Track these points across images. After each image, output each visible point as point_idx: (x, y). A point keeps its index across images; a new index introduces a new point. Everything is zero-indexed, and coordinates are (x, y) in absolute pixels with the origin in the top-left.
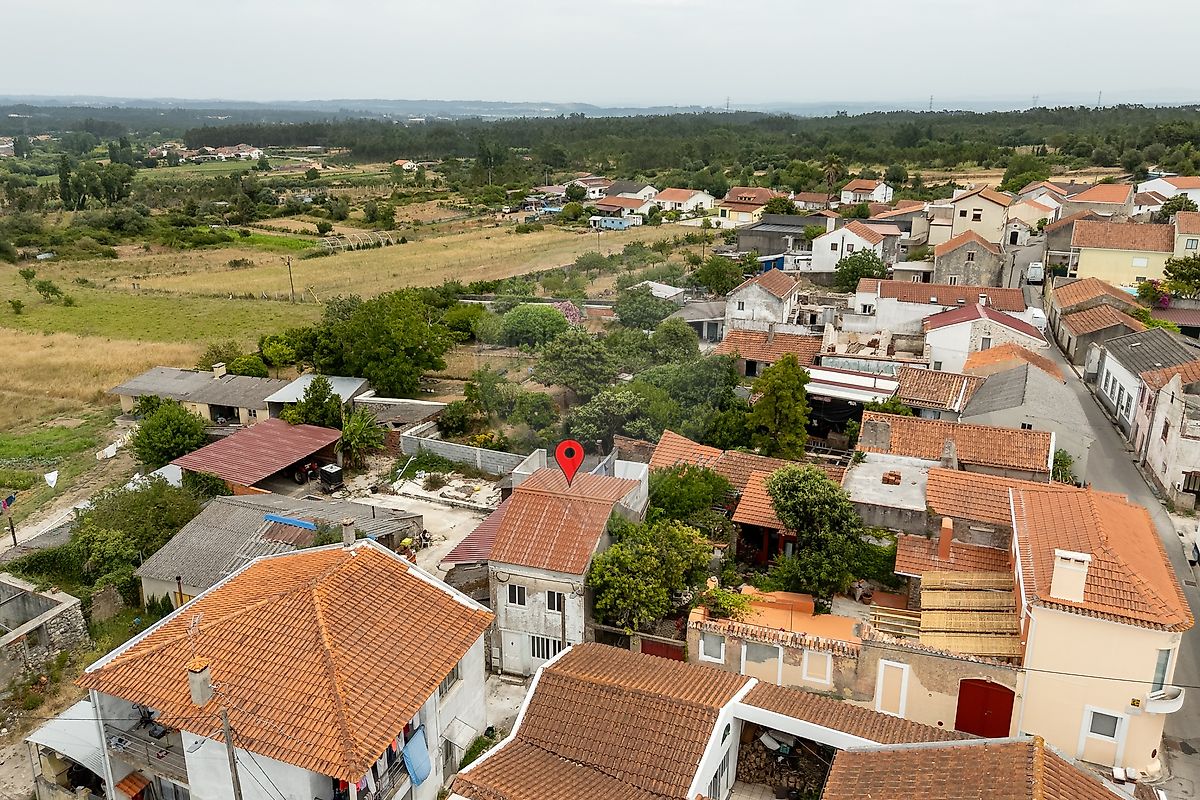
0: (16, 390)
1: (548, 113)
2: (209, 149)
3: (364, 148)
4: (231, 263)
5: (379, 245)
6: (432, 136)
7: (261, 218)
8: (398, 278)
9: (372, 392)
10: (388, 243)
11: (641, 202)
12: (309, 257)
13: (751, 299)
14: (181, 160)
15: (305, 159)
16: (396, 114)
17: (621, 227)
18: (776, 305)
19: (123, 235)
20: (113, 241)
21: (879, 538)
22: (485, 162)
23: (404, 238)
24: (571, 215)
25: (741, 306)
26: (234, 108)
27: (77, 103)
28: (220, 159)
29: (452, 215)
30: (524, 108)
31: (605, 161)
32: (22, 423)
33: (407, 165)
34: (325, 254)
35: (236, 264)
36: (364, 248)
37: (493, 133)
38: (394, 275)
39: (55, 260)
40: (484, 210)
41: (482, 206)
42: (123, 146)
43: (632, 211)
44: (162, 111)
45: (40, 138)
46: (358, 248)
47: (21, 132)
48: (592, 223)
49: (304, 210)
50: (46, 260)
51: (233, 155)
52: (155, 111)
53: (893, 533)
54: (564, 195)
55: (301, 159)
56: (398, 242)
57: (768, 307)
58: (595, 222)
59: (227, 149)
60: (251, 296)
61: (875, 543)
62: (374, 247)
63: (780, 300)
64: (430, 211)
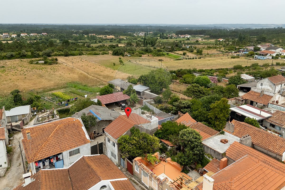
0: (100, 79)
1: (273, 27)
2: (180, 35)
3: (213, 35)
4: (159, 60)
5: (193, 58)
6: (231, 33)
7: (176, 51)
8: (190, 66)
9: (150, 91)
10: (196, 58)
11: (274, 52)
12: (176, 60)
13: (265, 83)
14: (173, 38)
15: (199, 38)
16: (228, 27)
17: (263, 59)
18: (273, 86)
19: (147, 53)
20: (144, 54)
21: (209, 157)
22: (240, 40)
23: (200, 57)
24: (250, 55)
25: (262, 84)
26: (190, 26)
27: (160, 26)
28: (181, 37)
29: (218, 52)
30: (266, 26)
31: (279, 40)
32: (95, 85)
33: (221, 40)
34: (180, 60)
35: (160, 60)
36: (190, 59)
37: (249, 32)
38: (189, 66)
39: (130, 56)
40: (227, 52)
41: (227, 51)
42: (162, 34)
43: (270, 55)
44: (175, 27)
45: (150, 32)
46: (188, 59)
47: (148, 31)
48: (255, 57)
49: (185, 49)
50: (129, 56)
51: (184, 37)
52: (174, 27)
53: (213, 157)
54: (253, 49)
55: (198, 38)
56: (199, 58)
57: (270, 86)
58: (256, 57)
59: (183, 35)
60: (155, 67)
61: (208, 158)
62: (192, 59)
63: (274, 85)
64: (214, 51)
